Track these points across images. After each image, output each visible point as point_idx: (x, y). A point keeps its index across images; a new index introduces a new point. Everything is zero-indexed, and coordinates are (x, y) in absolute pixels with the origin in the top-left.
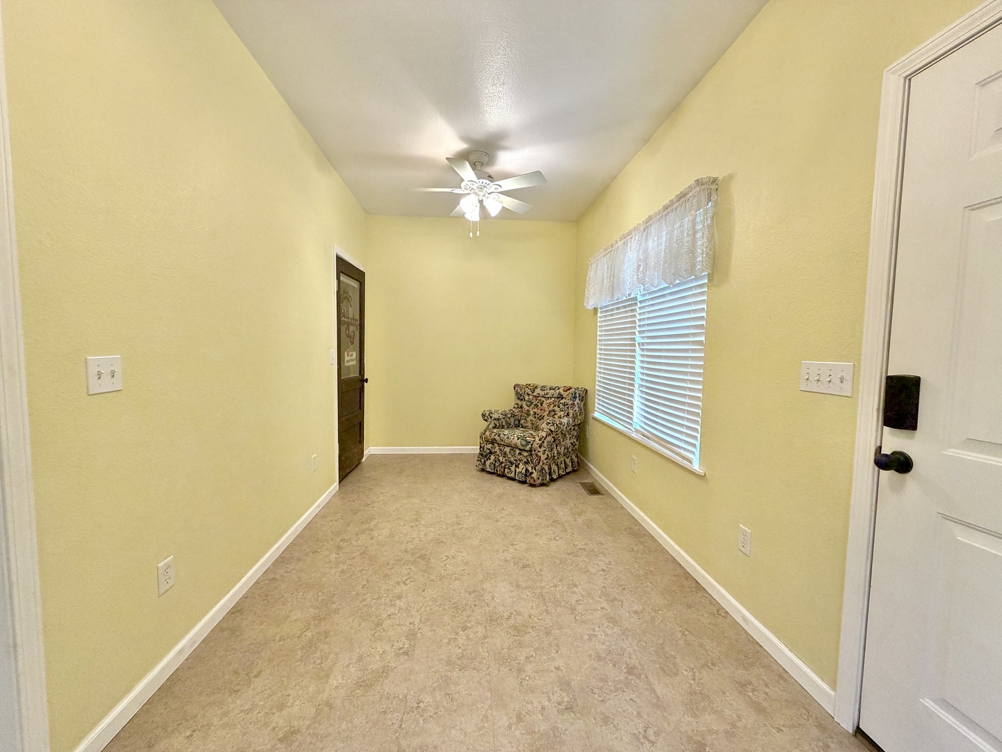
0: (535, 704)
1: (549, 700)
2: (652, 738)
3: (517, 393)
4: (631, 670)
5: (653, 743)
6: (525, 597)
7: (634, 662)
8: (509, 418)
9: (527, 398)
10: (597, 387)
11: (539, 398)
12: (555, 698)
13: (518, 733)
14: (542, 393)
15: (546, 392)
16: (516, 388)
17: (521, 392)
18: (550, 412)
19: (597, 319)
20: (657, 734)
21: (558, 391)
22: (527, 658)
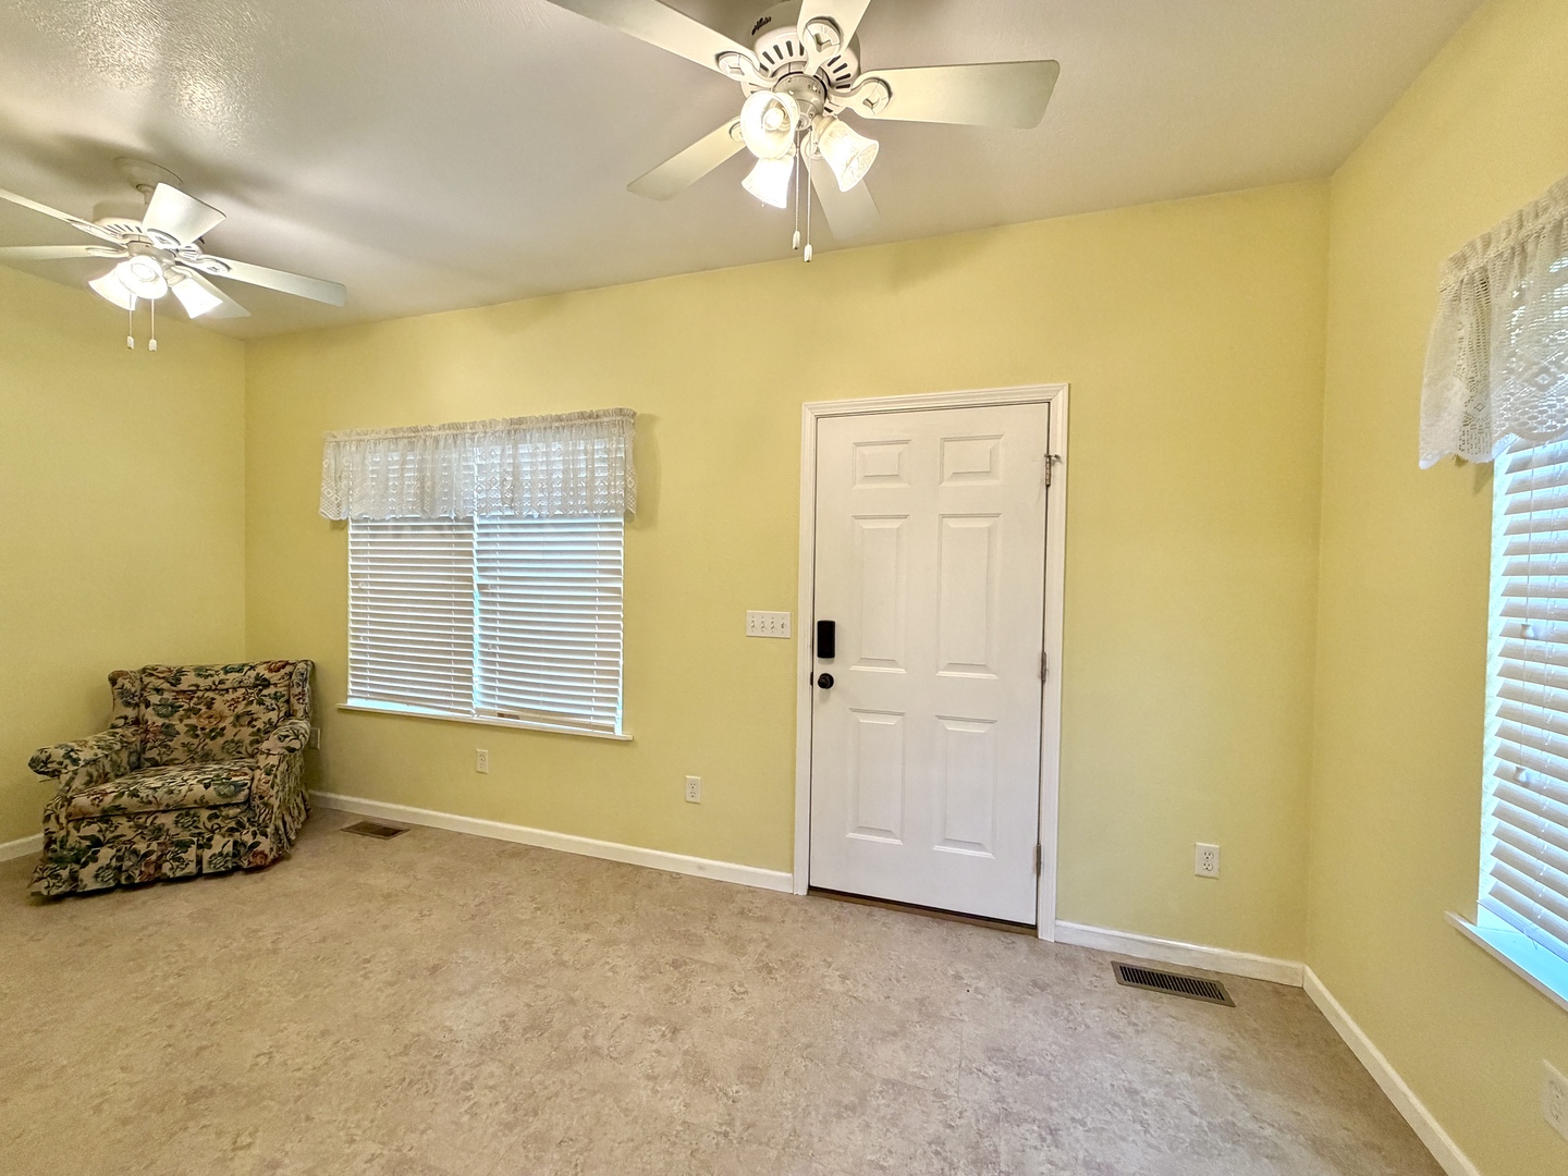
0: (648, 1056)
1: (653, 1042)
2: (742, 990)
3: (123, 692)
4: (675, 965)
5: (746, 992)
6: (492, 995)
7: (670, 958)
8: (117, 752)
9: (155, 699)
10: (351, 656)
11: (200, 694)
12: (654, 1036)
13: (667, 1086)
14: (203, 683)
15: (216, 679)
16: (120, 681)
17: (129, 689)
18: (238, 717)
19: (347, 539)
20: (741, 985)
21: (252, 674)
22: (585, 1037)
